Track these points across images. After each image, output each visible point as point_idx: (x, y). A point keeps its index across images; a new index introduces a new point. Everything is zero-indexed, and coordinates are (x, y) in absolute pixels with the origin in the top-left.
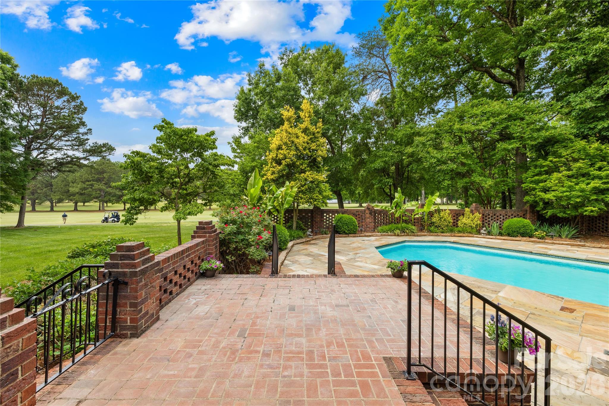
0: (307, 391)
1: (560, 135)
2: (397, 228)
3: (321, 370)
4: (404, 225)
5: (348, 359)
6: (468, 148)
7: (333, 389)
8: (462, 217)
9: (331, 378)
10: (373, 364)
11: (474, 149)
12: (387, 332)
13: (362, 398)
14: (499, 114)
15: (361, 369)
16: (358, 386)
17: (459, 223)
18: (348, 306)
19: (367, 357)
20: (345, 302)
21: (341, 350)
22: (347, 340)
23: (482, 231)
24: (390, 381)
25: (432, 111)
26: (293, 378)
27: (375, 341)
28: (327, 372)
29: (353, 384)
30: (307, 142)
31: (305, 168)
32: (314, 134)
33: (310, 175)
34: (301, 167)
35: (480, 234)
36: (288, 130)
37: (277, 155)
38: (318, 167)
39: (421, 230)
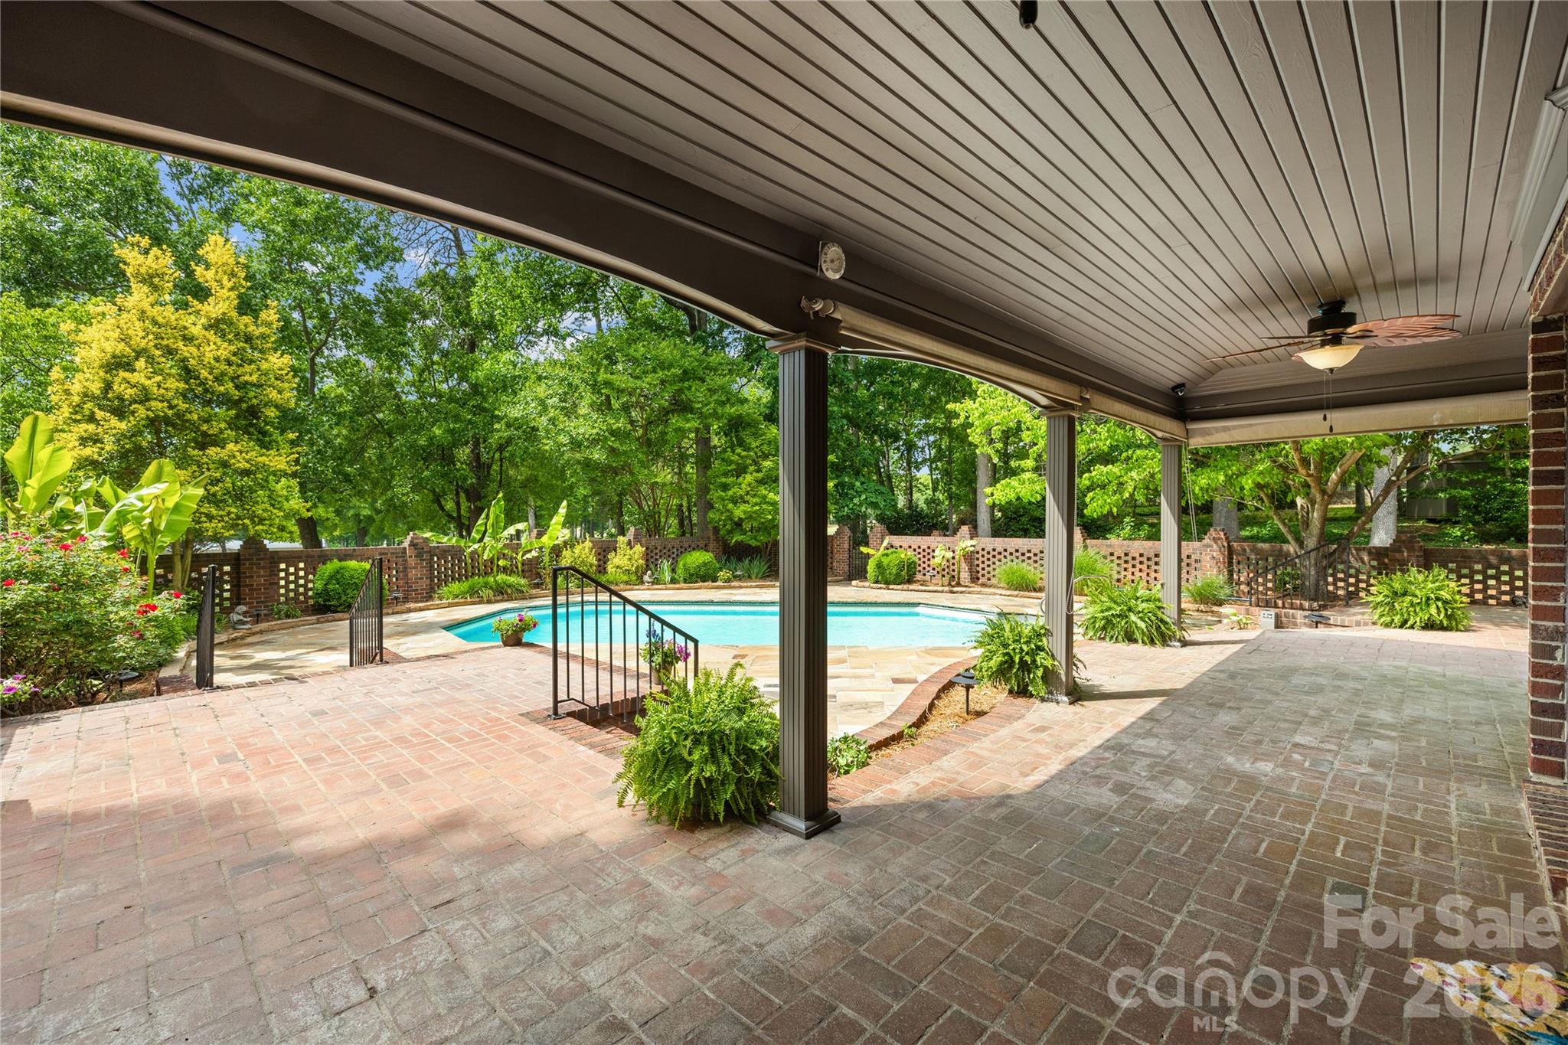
1: (748, 415)
2: (486, 585)
4: (501, 577)
6: (621, 424)
8: (613, 554)
10: (506, 722)
11: (632, 422)
14: (671, 366)
15: (491, 729)
16: (492, 739)
17: (610, 568)
19: (495, 720)
23: (646, 578)
25: (552, 332)
27: (500, 706)
30: (225, 360)
31: (221, 431)
32: (248, 339)
33: (241, 452)
34: (205, 427)
35: (643, 583)
36: (149, 313)
37: (108, 386)
38: (264, 433)
39: (538, 586)
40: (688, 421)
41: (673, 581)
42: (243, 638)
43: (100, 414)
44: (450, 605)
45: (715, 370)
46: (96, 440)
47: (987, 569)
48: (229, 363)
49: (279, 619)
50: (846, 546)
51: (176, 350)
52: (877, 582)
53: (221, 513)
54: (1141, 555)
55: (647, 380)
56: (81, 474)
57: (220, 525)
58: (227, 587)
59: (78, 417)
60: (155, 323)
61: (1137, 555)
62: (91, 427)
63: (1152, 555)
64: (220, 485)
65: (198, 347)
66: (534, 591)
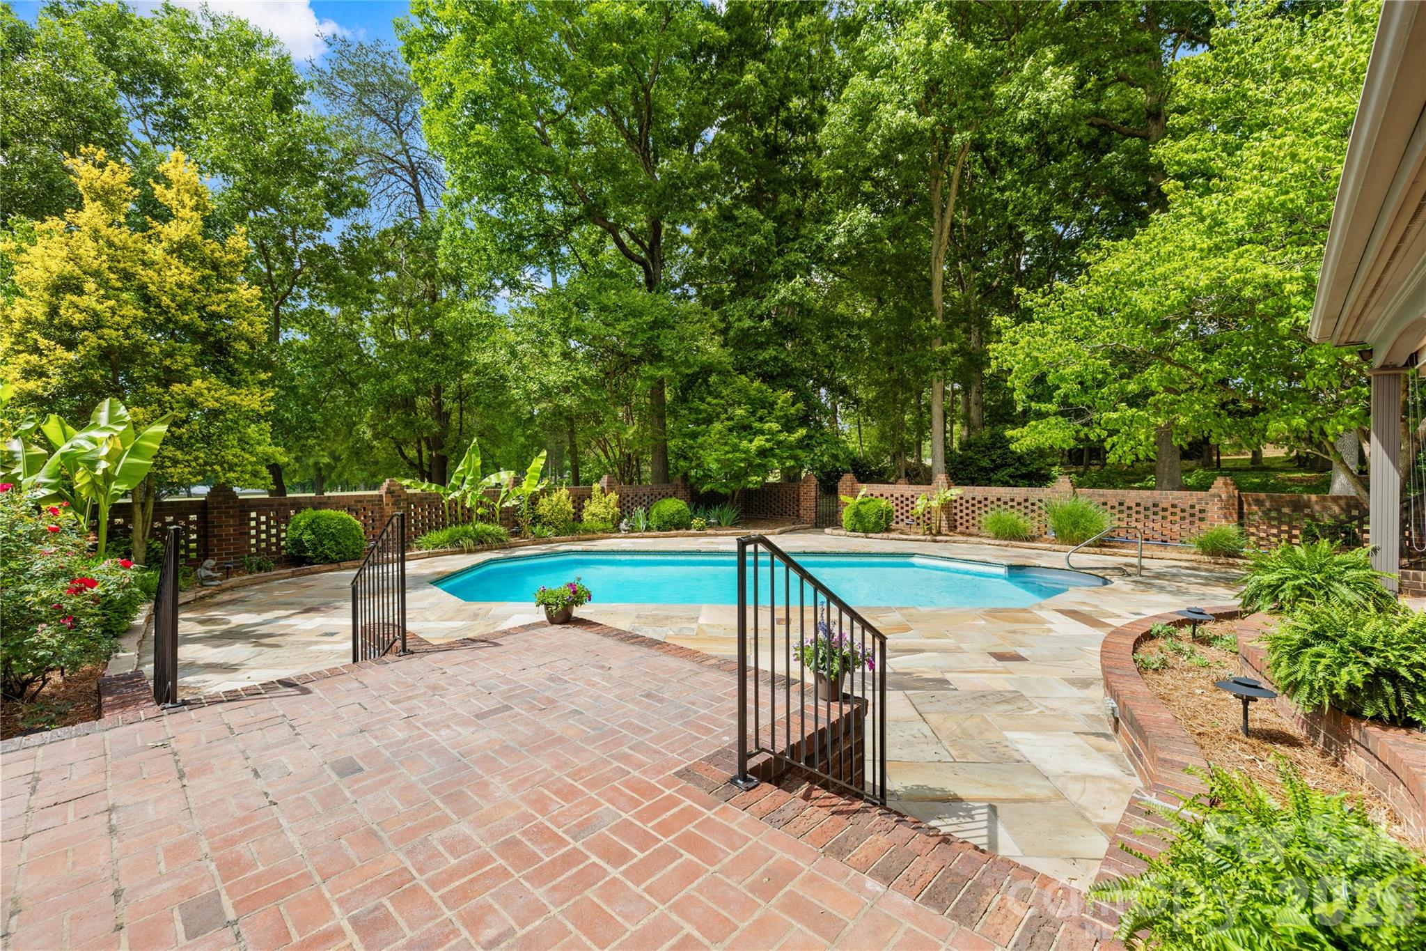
0: (586, 934)
2: (466, 534)
3: (574, 870)
4: (480, 526)
5: (610, 813)
7: (639, 890)
8: (588, 501)
9: (614, 873)
10: (670, 796)
12: (638, 726)
13: (712, 869)
15: (658, 816)
16: (682, 851)
17: (586, 516)
18: (508, 708)
19: (647, 790)
20: (492, 703)
21: (581, 804)
22: (574, 775)
23: (622, 526)
24: (725, 809)
26: (521, 933)
27: (631, 752)
28: (594, 864)
29: (671, 855)
30: (190, 287)
31: (187, 367)
32: (215, 266)
33: (209, 390)
34: (168, 362)
35: (619, 531)
36: (103, 233)
37: (54, 311)
38: (233, 372)
39: (515, 534)
40: (660, 369)
41: (648, 529)
42: (211, 596)
43: (43, 343)
44: (430, 556)
45: (686, 318)
46: (42, 374)
47: (966, 518)
48: (195, 291)
49: (251, 573)
50: (813, 494)
51: (134, 275)
52: (854, 530)
53: (187, 457)
54: (1138, 505)
55: (619, 327)
56: (22, 411)
57: (186, 470)
58: (194, 537)
59: (21, 348)
60: (110, 244)
61: (1133, 505)
62: (34, 358)
63: (1150, 504)
64: (186, 426)
65: (159, 272)
66: (513, 540)
